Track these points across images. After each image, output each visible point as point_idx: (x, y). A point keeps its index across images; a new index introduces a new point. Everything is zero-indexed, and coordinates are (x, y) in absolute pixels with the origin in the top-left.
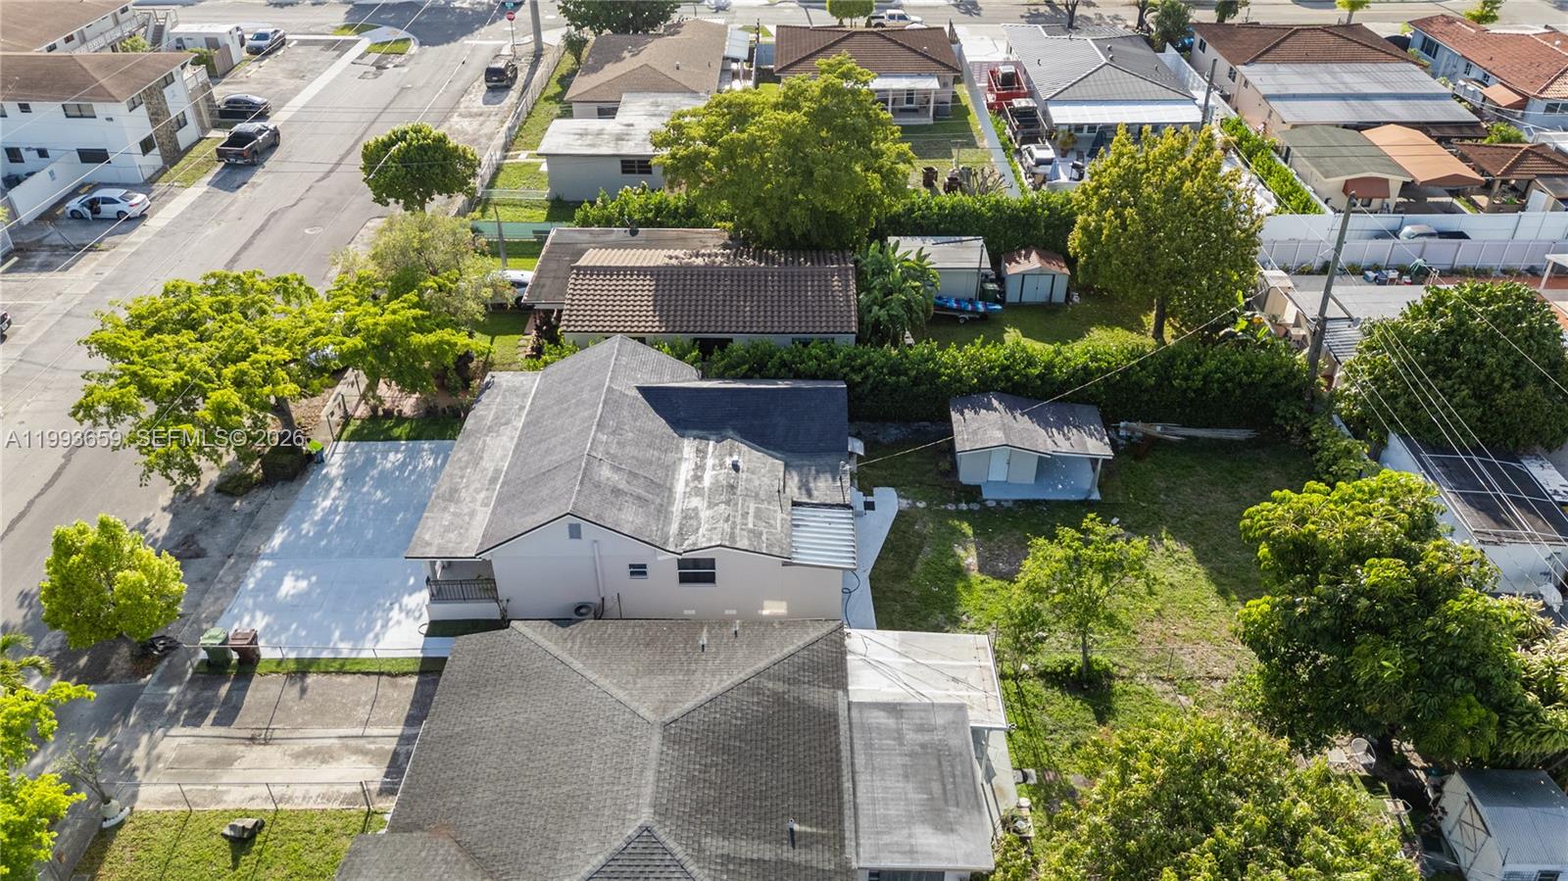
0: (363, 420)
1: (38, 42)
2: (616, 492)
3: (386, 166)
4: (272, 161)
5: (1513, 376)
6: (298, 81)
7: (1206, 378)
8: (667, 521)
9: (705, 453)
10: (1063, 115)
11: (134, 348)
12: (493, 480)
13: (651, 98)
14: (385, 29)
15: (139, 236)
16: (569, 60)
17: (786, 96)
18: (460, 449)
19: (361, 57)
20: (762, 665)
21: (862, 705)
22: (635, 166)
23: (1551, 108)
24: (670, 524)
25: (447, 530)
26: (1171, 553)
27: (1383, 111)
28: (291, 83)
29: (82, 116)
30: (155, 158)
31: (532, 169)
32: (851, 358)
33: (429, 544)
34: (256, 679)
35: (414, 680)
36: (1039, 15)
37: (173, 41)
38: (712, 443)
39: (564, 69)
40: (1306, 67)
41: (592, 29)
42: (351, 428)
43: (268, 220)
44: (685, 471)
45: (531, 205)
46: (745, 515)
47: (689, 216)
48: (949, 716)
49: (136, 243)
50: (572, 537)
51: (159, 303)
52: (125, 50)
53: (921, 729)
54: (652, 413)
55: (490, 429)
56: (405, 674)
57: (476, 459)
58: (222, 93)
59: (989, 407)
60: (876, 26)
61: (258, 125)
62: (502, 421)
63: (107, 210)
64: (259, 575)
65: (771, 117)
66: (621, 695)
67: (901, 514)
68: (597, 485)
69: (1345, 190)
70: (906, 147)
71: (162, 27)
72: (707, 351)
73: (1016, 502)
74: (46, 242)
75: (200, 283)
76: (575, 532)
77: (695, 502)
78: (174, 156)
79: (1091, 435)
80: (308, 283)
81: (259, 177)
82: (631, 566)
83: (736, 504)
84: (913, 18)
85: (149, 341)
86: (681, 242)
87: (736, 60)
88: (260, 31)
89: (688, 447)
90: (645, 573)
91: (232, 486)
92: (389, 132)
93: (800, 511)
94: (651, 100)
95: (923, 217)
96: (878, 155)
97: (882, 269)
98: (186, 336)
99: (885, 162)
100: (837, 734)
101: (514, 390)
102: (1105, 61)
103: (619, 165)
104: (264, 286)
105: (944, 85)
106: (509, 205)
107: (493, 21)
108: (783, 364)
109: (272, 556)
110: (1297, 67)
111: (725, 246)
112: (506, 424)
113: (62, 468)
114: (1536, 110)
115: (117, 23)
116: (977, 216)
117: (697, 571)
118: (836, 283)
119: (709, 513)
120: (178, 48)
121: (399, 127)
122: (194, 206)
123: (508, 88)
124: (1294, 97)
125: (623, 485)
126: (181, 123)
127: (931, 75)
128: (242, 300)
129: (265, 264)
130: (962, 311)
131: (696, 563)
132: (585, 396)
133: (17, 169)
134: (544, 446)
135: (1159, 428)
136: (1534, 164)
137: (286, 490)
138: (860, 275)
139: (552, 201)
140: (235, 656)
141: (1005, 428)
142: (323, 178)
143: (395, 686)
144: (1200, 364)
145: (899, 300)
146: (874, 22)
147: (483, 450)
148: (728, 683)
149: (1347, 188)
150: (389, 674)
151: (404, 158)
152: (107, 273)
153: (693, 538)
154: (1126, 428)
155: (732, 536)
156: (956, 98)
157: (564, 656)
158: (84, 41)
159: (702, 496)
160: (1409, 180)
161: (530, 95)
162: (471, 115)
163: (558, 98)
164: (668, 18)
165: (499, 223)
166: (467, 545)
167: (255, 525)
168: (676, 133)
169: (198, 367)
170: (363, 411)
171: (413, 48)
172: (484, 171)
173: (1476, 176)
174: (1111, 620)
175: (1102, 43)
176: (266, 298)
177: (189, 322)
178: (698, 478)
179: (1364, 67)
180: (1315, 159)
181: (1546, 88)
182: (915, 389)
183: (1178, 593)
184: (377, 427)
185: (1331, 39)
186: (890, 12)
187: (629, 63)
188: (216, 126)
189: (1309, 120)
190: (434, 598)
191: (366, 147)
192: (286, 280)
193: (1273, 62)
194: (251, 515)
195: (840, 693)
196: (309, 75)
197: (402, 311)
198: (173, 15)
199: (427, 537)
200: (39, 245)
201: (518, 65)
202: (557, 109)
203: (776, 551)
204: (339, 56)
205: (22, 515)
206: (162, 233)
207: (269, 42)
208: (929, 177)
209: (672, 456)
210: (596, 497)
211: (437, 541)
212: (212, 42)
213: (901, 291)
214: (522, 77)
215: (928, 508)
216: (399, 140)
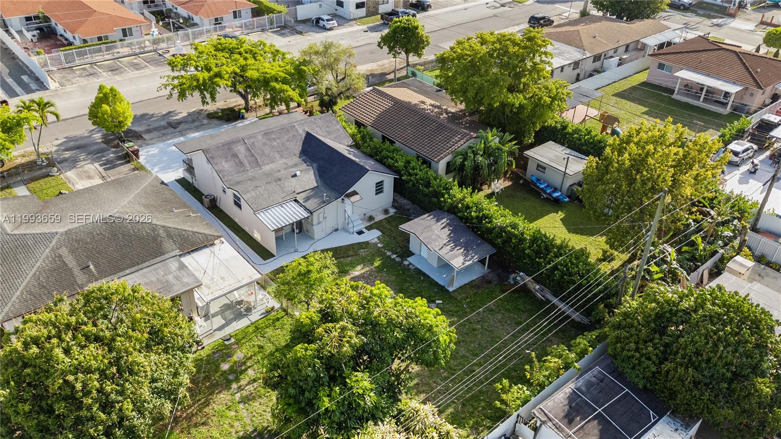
2: (235, 156)
53: (176, 277)
54: (300, 143)
63: (321, 23)
64: (175, 141)
73: (417, 269)
77: (262, 177)
78: (373, 14)
82: (223, 187)
90: (226, 193)
91: (211, 115)
93: (293, 204)
117: (237, 201)
118: (457, 138)
122: (350, 32)
125: (241, 155)
127: (740, 86)
130: (544, 191)
131: (236, 197)
135: (538, 287)
153: (240, 186)
154: (521, 276)
159: (268, 177)
195: (178, 251)
210: (222, 152)
215: (380, 248)
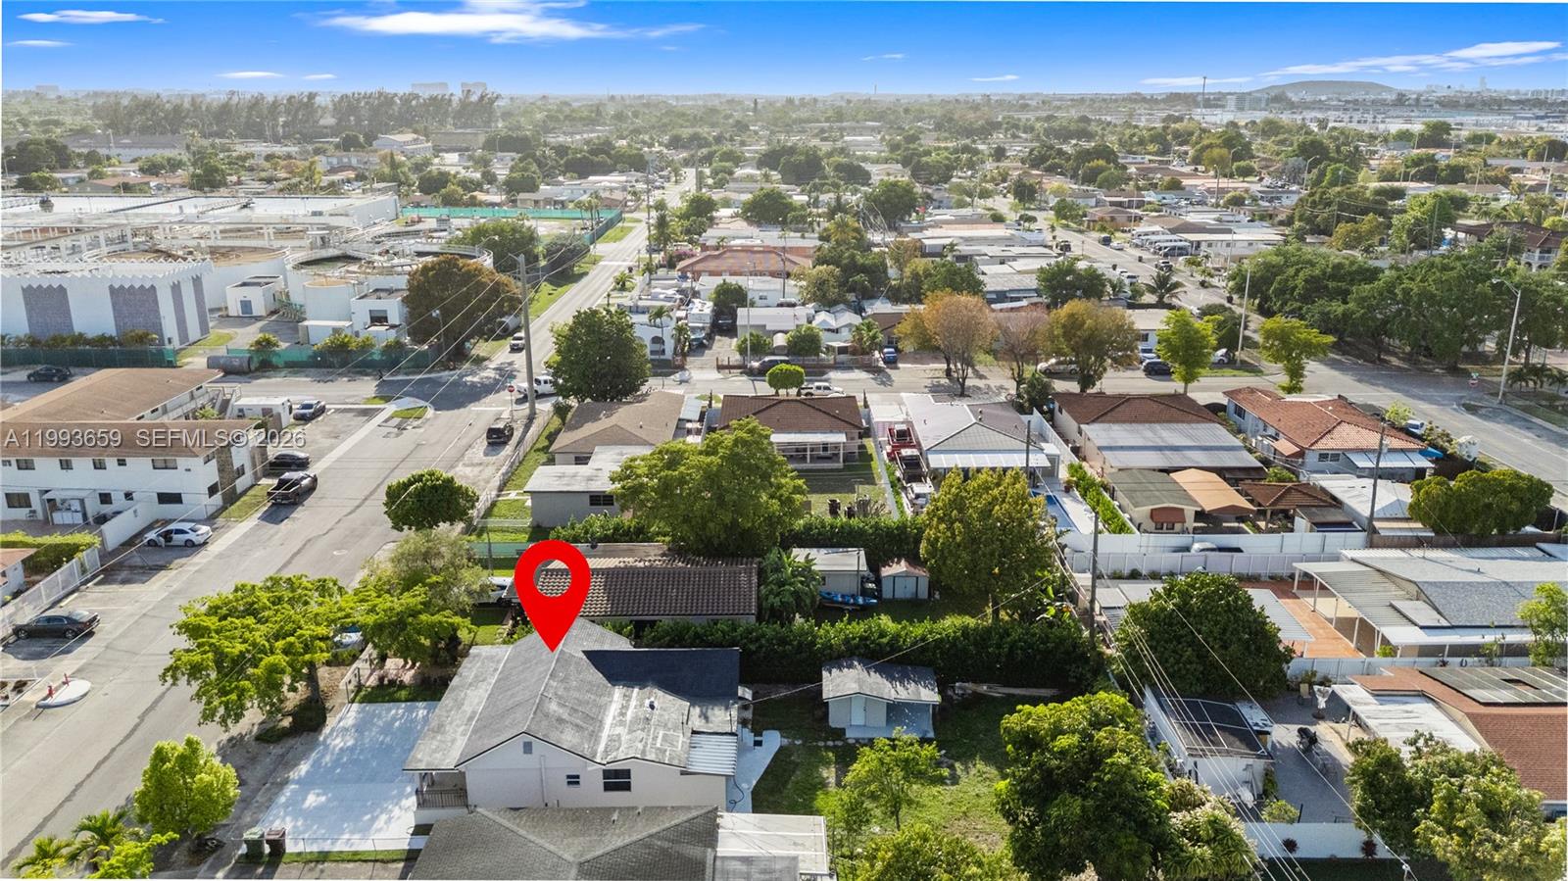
0: (373, 688)
1: (130, 413)
2: (560, 720)
3: (405, 500)
4: (309, 501)
5: (1221, 639)
6: (333, 440)
7: (1013, 646)
8: (597, 741)
9: (630, 697)
10: (937, 461)
11: (213, 627)
12: (471, 719)
13: (618, 449)
14: (407, 399)
15: (200, 559)
16: (557, 421)
17: (708, 446)
18: (448, 699)
19: (386, 421)
20: (654, 830)
21: (724, 858)
22: (599, 500)
23: (1323, 457)
24: (599, 744)
25: (435, 751)
26: (981, 773)
27: (1188, 458)
28: (327, 442)
29: (166, 468)
30: (218, 499)
31: (520, 504)
32: (749, 632)
33: (421, 761)
34: (282, 866)
35: (401, 865)
36: (939, 385)
37: (236, 412)
38: (636, 690)
39: (552, 428)
40: (1135, 426)
41: (576, 397)
42: (363, 693)
43: (305, 545)
44: (614, 709)
45: (516, 531)
46: (655, 738)
47: (639, 534)
48: (785, 864)
49: (198, 564)
50: (525, 752)
51: (231, 597)
52: (195, 418)
53: (764, 872)
54: (593, 670)
55: (470, 685)
56: (394, 861)
57: (459, 705)
58: (273, 451)
59: (850, 667)
60: (806, 395)
61: (301, 474)
62: (479, 679)
63: (178, 539)
64: (288, 794)
65: (695, 460)
66: (552, 848)
67: (782, 749)
68: (547, 715)
69: (1152, 517)
70: (800, 482)
71: (228, 401)
72: (638, 630)
73: (870, 740)
74: (126, 564)
75: (260, 585)
76: (528, 748)
77: (619, 730)
78: (231, 498)
79: (925, 687)
80: (340, 583)
81: (300, 513)
82: (569, 777)
83: (649, 731)
84: (836, 389)
85: (224, 623)
86: (630, 553)
87: (689, 421)
88: (306, 402)
89: (618, 692)
90: (578, 783)
91: (268, 736)
92: (409, 476)
93: (697, 738)
94: (618, 451)
95: (819, 534)
96: (779, 487)
97: (778, 568)
98: (250, 620)
99: (784, 492)
100: (704, 874)
101: (491, 658)
102: (974, 421)
103: (587, 499)
104: (310, 586)
105: (850, 438)
106: (498, 531)
107: (498, 392)
108: (697, 635)
109: (298, 782)
110: (1126, 426)
111: (663, 555)
112: (483, 681)
113: (137, 726)
114: (1311, 459)
115: (192, 397)
116: (861, 532)
117: (617, 780)
118: (743, 577)
119: (628, 737)
120: (240, 417)
121: (417, 472)
122: (246, 536)
123: (505, 443)
124: (1122, 448)
125: (565, 716)
126: (241, 472)
127: (840, 432)
128: (291, 595)
129: (308, 570)
130: (847, 604)
131: (617, 773)
132: (544, 657)
133: (107, 509)
134: (509, 693)
136: (1296, 497)
137: (309, 738)
138: (761, 573)
139: (533, 528)
140: (267, 849)
141: (859, 681)
142: (350, 513)
143: (385, 869)
144: (1009, 635)
145: (789, 590)
146: (804, 392)
147: (464, 699)
148: (628, 840)
149: (1153, 514)
150: (382, 861)
151: (419, 495)
152: (176, 586)
153: (615, 754)
154: (960, 688)
155: (644, 752)
156: (862, 447)
157: (515, 828)
158: (165, 411)
159: (625, 726)
160: (1199, 509)
161: (522, 449)
162: (472, 465)
163: (545, 449)
164: (638, 390)
165: (490, 543)
166: (448, 760)
167: (287, 763)
168: (627, 471)
169: (258, 641)
170: (372, 681)
171: (430, 412)
172: (481, 505)
173: (1252, 507)
174: (910, 802)
175: (975, 408)
176: (310, 593)
177: (251, 611)
178: (623, 714)
179: (1180, 426)
180: (1130, 494)
181: (1316, 442)
182: (798, 656)
183: (982, 801)
184: (385, 692)
185: (1155, 406)
186: (817, 384)
187: (604, 423)
188: (267, 475)
189: (1131, 465)
190: (421, 805)
191: (389, 487)
192: (325, 581)
193: (1109, 422)
194: (283, 756)
195: (709, 850)
196: (342, 436)
197: (413, 598)
198: (238, 391)
199: (419, 756)
200: (120, 566)
201: (514, 425)
202: (543, 458)
203: (676, 762)
204: (368, 421)
205: (106, 759)
206: (220, 556)
207: (312, 411)
208: (834, 508)
209: (605, 699)
210: (545, 723)
211: (427, 759)
212: (267, 412)
213: (791, 584)
214: (517, 435)
215: (803, 745)
216: (415, 481)
